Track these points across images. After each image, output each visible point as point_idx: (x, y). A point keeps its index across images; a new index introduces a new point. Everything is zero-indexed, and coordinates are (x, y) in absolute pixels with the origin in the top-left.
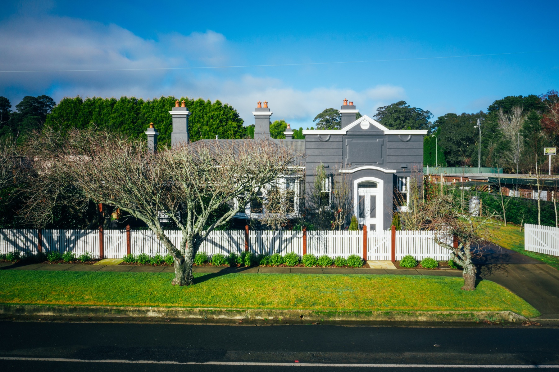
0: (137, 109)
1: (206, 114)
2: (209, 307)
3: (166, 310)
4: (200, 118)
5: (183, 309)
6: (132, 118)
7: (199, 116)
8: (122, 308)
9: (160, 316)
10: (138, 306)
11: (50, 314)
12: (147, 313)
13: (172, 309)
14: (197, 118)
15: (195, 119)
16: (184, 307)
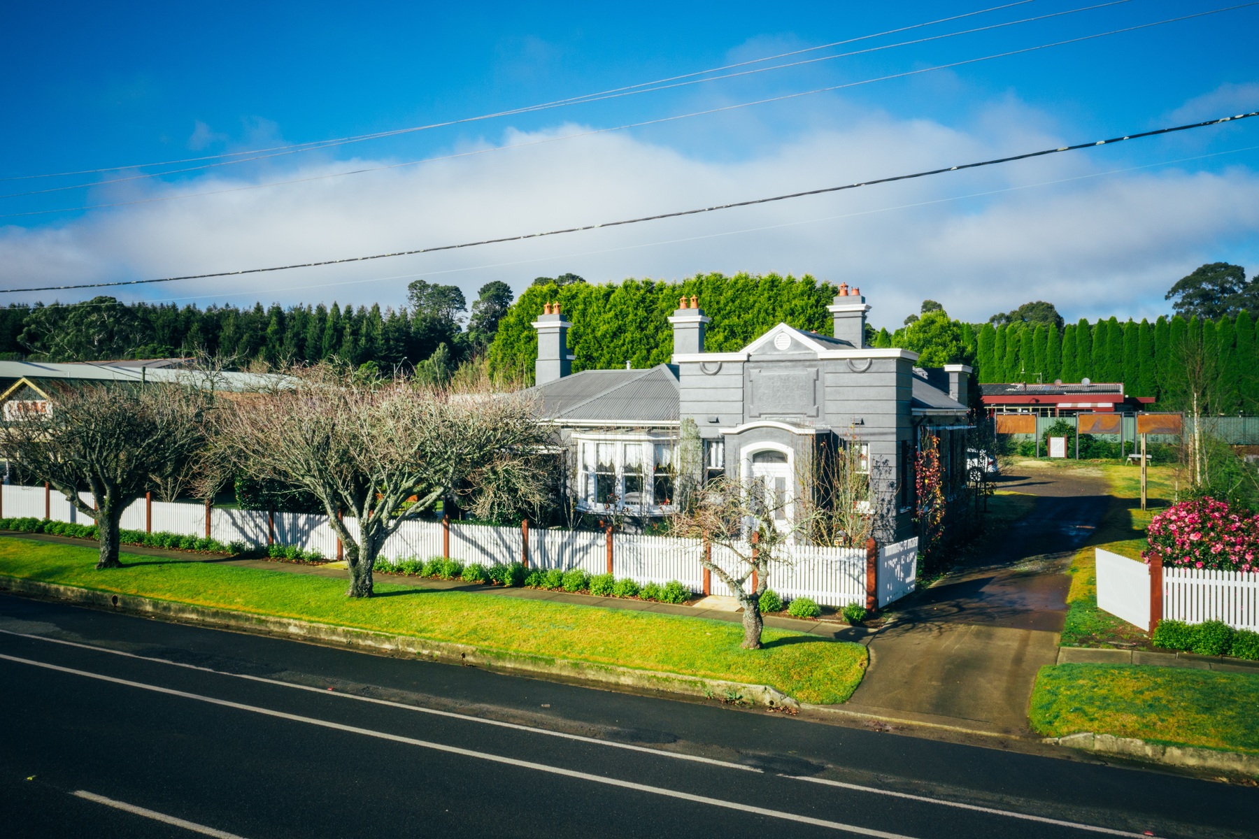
0: (651, 301)
1: (781, 307)
2: (356, 628)
3: (307, 625)
4: (768, 314)
5: (326, 626)
6: (638, 320)
7: (766, 311)
8: (263, 617)
9: (302, 633)
10: (280, 617)
11: (194, 616)
12: (287, 627)
13: (314, 624)
14: (762, 315)
15: (758, 317)
16: (328, 624)
